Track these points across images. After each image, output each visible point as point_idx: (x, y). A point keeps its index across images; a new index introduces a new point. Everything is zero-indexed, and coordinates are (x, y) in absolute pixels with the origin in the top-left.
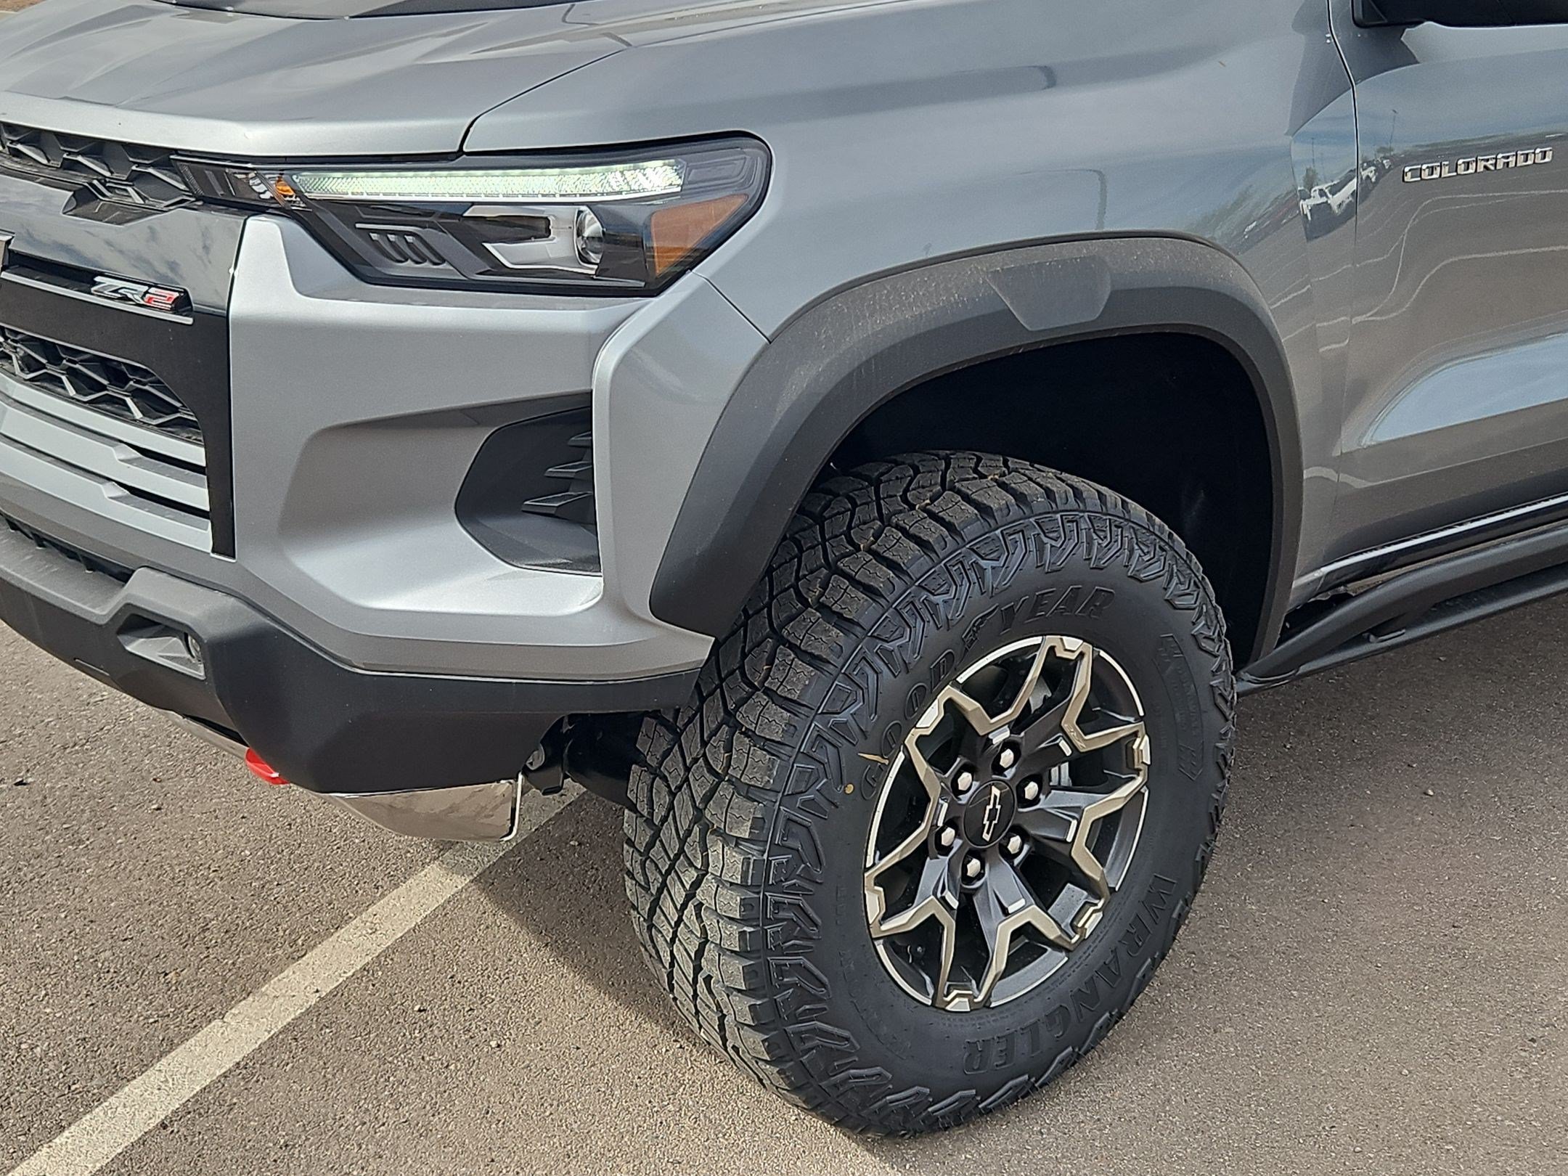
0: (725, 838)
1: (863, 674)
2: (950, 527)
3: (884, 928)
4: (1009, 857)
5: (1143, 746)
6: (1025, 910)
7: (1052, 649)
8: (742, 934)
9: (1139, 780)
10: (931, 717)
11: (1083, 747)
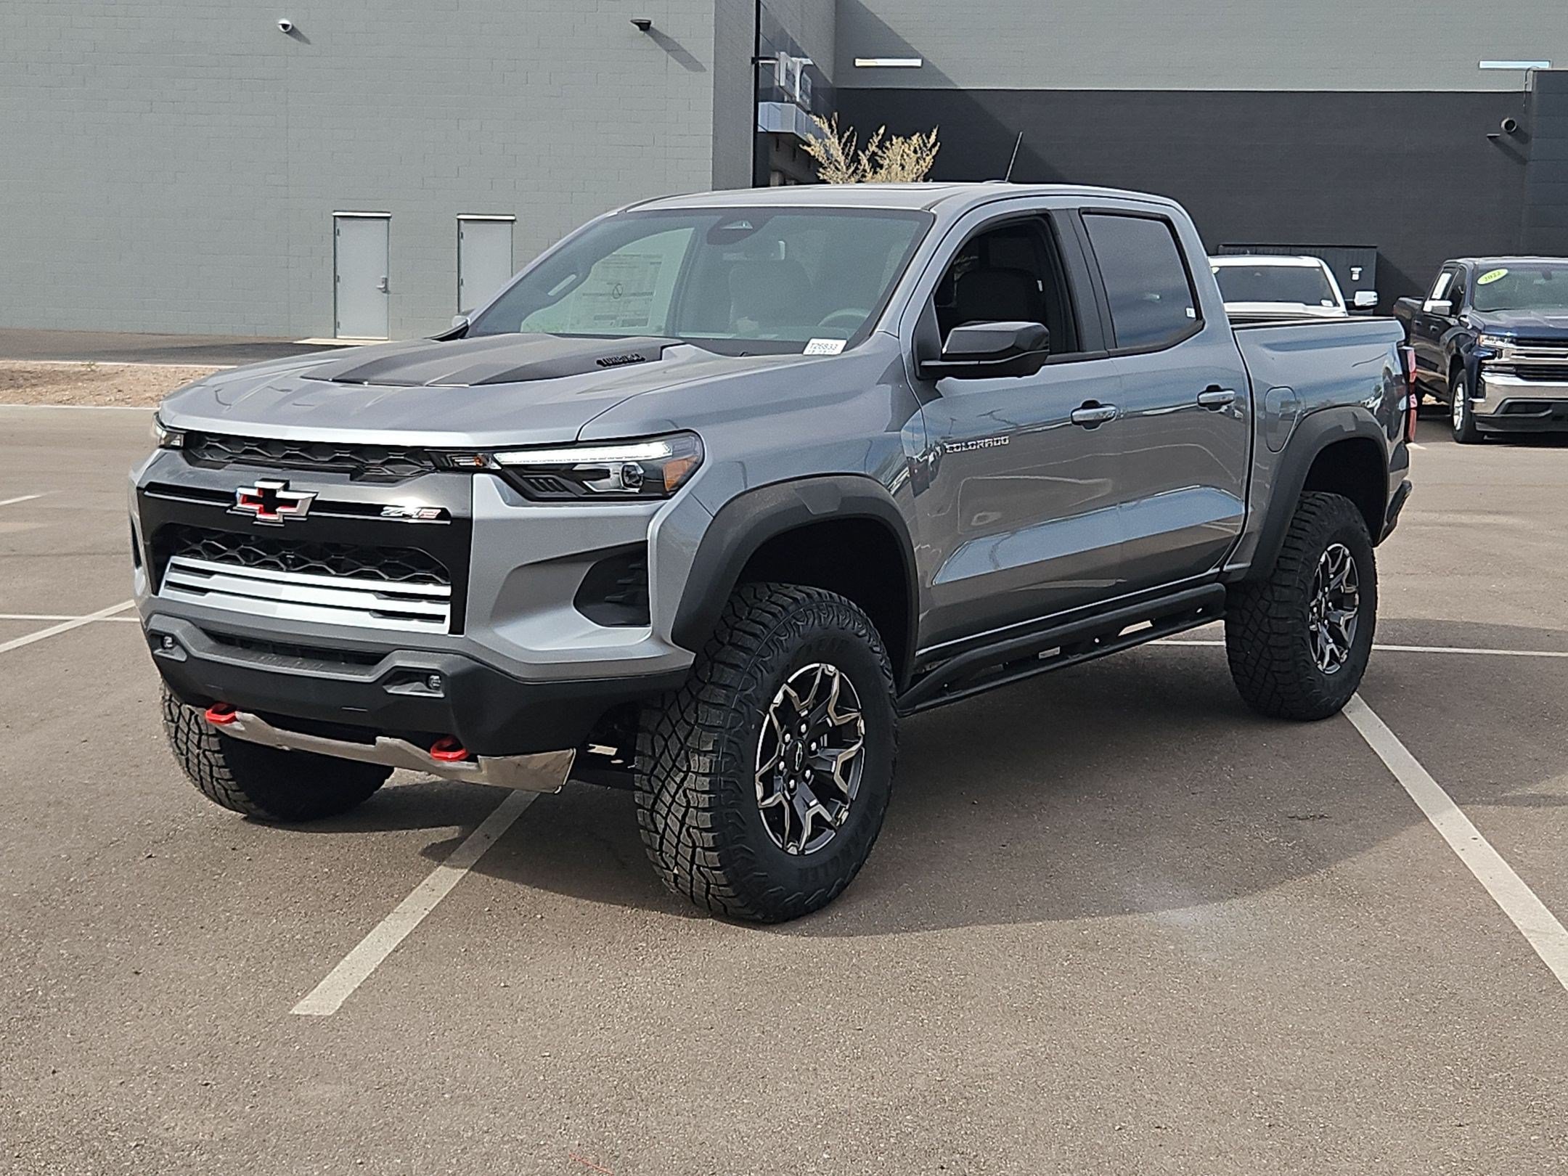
0: (700, 753)
1: (755, 672)
2: (782, 606)
3: (763, 804)
4: (806, 781)
5: (861, 724)
6: (817, 807)
7: (823, 670)
8: (710, 798)
9: (861, 742)
10: (779, 698)
11: (837, 723)
